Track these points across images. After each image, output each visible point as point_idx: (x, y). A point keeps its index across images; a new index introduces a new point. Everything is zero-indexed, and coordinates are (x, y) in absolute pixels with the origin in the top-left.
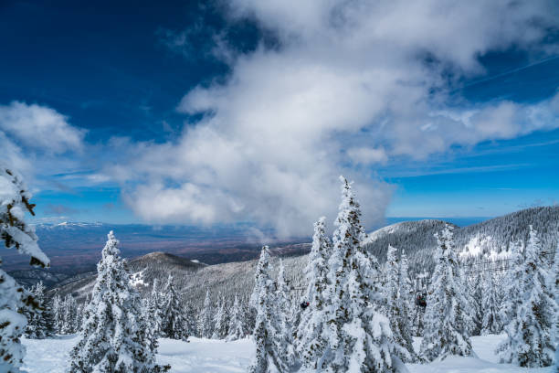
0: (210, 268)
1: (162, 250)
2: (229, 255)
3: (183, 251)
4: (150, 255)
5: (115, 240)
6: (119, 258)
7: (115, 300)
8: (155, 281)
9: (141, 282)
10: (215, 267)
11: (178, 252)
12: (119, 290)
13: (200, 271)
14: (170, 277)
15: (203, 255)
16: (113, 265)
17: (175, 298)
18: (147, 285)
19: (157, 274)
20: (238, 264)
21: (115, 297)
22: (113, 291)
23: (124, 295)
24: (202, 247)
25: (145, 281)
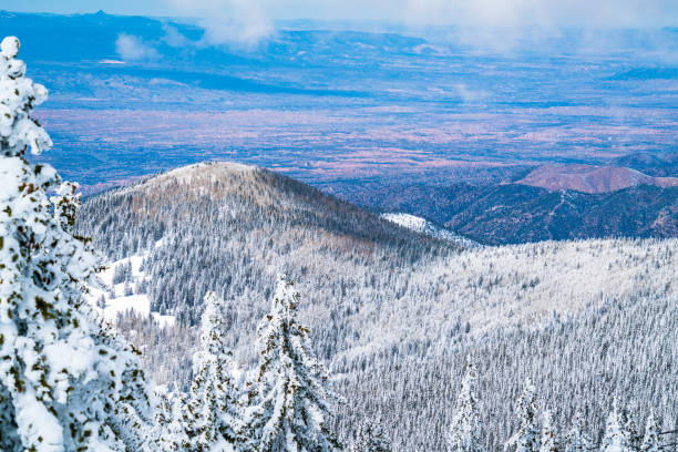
0: (479, 259)
1: (242, 154)
2: (584, 201)
3: (348, 166)
4: (184, 174)
5: (26, 85)
6: (49, 172)
7: (32, 376)
8: (211, 305)
9: (142, 305)
10: (507, 259)
11: (324, 170)
12: (46, 330)
13: (430, 272)
14: (283, 291)
15: (451, 193)
16: (22, 205)
17: (304, 392)
18: (167, 321)
19: (214, 270)
20: (629, 247)
21: (30, 358)
22: (22, 329)
23: (70, 355)
24: (440, 150)
25: (161, 304)
